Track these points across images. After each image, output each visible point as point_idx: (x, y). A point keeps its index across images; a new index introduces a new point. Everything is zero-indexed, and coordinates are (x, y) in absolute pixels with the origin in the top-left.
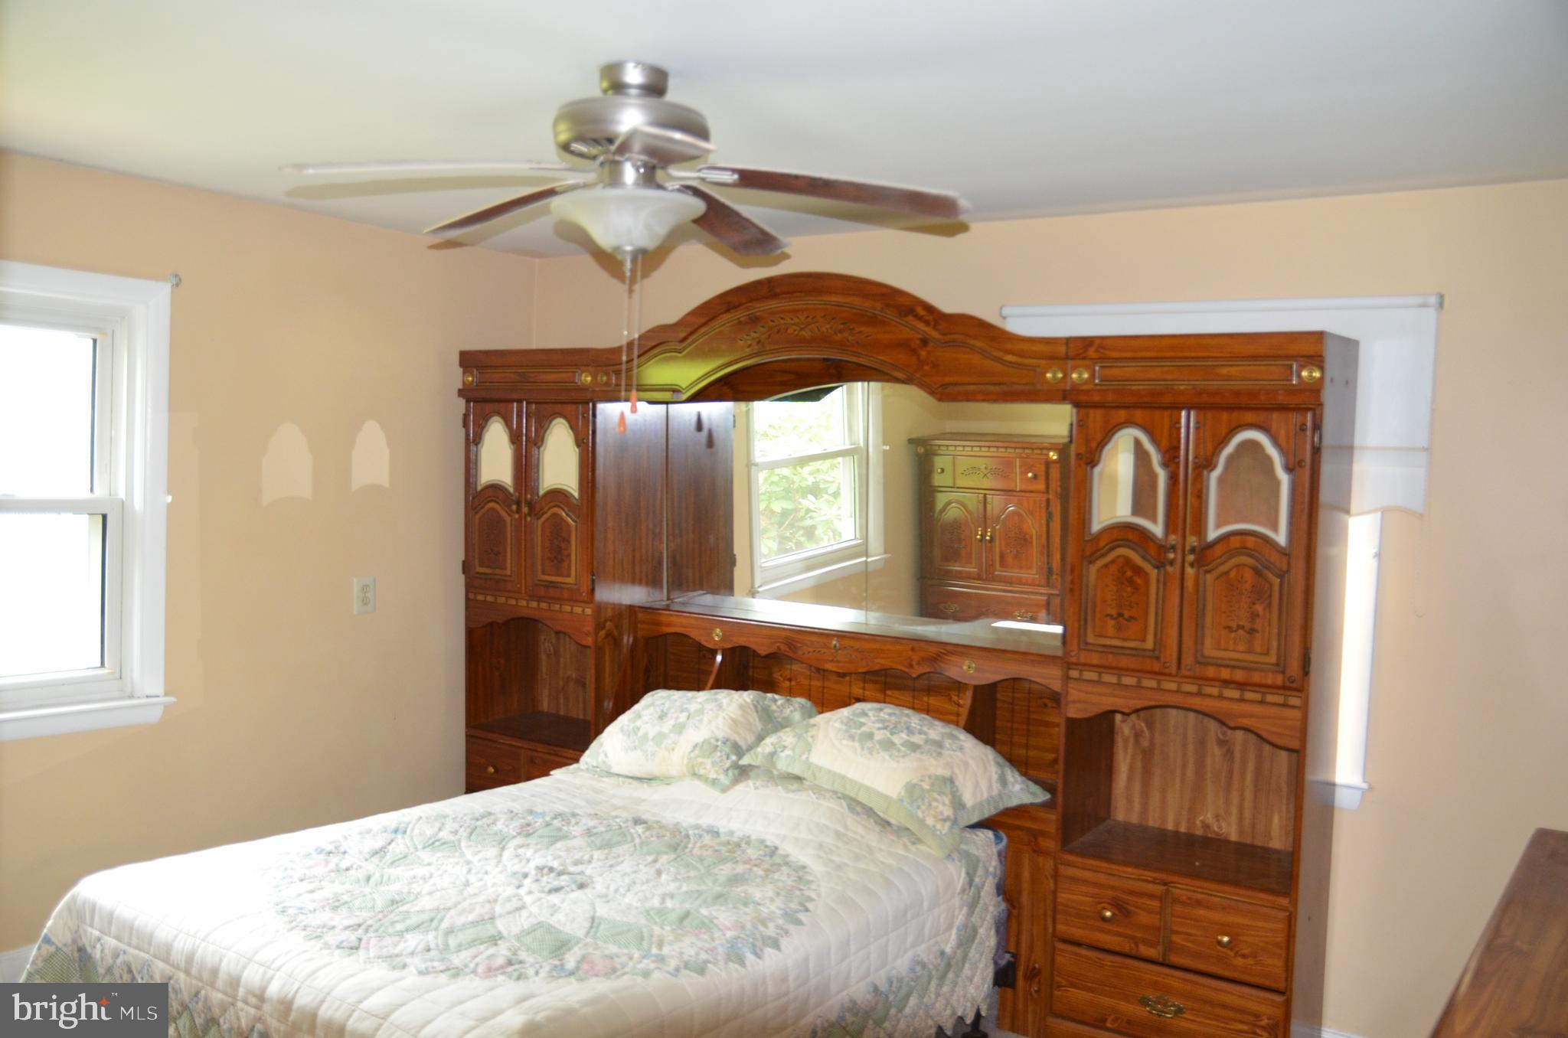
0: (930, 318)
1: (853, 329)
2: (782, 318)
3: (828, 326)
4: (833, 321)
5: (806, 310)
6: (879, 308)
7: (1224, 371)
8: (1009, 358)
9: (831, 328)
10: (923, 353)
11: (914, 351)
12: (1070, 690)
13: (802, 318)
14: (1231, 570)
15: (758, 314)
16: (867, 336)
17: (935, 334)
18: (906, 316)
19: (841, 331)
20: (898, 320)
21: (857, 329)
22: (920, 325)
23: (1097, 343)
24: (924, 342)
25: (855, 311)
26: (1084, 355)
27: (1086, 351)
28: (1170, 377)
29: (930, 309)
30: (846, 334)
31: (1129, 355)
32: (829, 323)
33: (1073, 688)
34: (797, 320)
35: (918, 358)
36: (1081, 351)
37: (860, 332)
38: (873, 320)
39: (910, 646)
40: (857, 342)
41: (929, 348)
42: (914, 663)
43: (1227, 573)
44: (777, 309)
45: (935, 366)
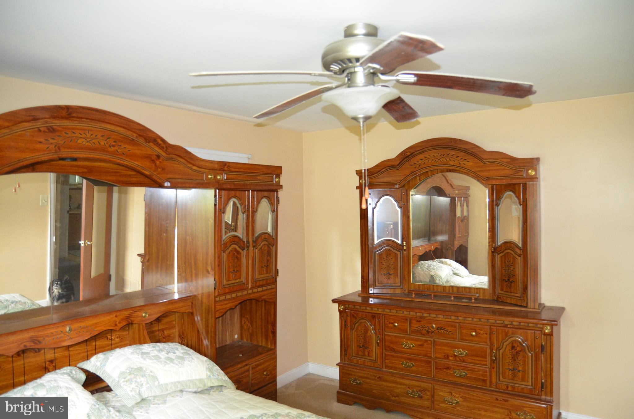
0: (164, 146)
1: (120, 146)
2: (73, 133)
3: (105, 142)
4: (108, 139)
5: (91, 130)
6: (135, 137)
7: (259, 178)
8: (195, 168)
9: (107, 143)
10: (158, 162)
11: (153, 161)
12: (216, 306)
13: (89, 135)
14: (262, 247)
15: (54, 127)
16: (129, 151)
17: (164, 154)
18: (149, 142)
19: (114, 146)
20: (144, 144)
21: (123, 146)
22: (156, 148)
23: (227, 164)
24: (158, 157)
25: (121, 136)
26: (223, 169)
27: (224, 167)
28: (245, 179)
29: (164, 141)
30: (116, 148)
31: (237, 170)
32: (106, 141)
33: (217, 305)
34: (83, 136)
35: (156, 165)
36: (223, 167)
37: (125, 148)
38: (132, 142)
39: (115, 315)
40: (123, 153)
41: (160, 160)
42: (117, 323)
43: (261, 248)
44: (70, 126)
45: (163, 169)
